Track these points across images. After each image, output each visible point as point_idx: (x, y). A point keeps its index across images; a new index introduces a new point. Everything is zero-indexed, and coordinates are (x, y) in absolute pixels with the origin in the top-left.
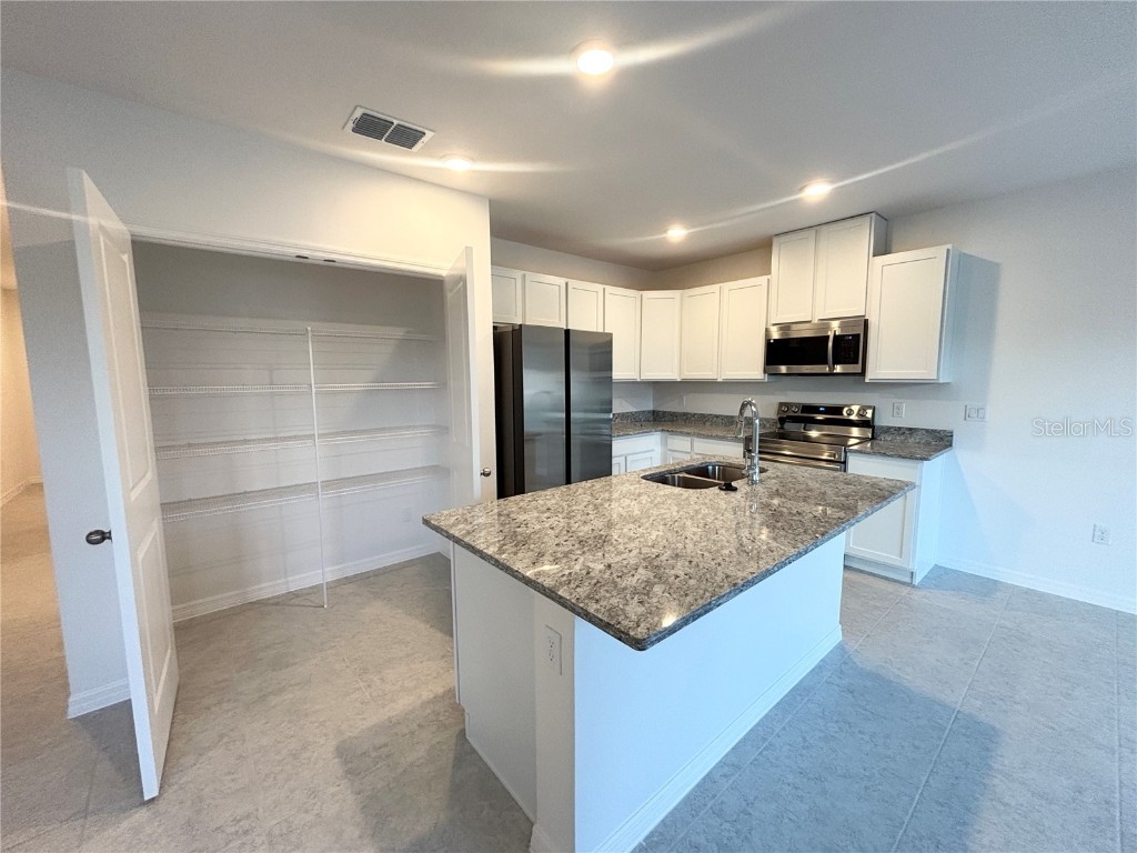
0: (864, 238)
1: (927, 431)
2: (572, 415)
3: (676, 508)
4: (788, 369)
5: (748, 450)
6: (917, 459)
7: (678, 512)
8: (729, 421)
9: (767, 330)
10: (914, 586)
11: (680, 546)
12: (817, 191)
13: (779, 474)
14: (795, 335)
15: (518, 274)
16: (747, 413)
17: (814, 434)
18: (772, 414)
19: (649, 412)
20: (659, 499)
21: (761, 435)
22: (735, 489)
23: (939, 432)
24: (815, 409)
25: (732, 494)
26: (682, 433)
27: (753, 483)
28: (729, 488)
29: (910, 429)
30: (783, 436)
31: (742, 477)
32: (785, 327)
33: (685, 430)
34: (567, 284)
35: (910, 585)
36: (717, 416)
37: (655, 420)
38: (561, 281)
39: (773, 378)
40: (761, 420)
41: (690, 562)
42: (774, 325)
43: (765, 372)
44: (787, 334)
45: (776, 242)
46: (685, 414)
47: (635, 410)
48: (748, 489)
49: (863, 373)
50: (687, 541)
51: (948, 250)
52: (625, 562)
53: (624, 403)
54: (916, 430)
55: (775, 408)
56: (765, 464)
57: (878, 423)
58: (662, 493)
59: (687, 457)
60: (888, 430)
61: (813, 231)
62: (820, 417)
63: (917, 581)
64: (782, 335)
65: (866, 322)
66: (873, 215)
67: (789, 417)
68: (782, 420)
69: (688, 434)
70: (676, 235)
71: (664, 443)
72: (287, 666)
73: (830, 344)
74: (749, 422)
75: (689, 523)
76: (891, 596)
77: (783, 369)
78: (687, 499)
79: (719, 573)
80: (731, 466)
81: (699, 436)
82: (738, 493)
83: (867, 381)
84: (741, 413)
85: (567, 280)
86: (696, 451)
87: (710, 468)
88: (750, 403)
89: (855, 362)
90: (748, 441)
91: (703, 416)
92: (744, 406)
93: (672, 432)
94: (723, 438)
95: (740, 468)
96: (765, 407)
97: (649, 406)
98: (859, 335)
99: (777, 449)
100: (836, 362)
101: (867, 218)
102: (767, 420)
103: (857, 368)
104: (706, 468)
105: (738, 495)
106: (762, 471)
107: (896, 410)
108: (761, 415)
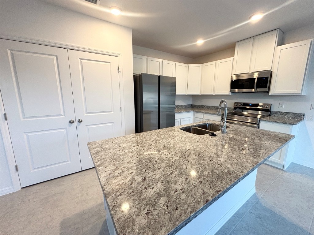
0: (274, 39)
1: (293, 113)
2: (161, 106)
3: (189, 144)
4: (238, 90)
5: (222, 119)
6: (290, 124)
7: (189, 146)
8: (216, 108)
9: (232, 77)
10: (284, 171)
11: (184, 167)
12: (257, 18)
13: (234, 129)
14: (241, 78)
15: (145, 58)
16: (223, 105)
17: (246, 113)
18: (232, 106)
19: (190, 105)
20: (183, 139)
21: (227, 113)
22: (215, 135)
23: (299, 114)
24: (248, 105)
25: (214, 138)
26: (200, 112)
27: (223, 133)
28: (213, 135)
29: (286, 113)
30: (236, 114)
31: (219, 130)
32: (238, 75)
33: (202, 111)
34: (162, 61)
35: (282, 170)
36: (213, 107)
37: (192, 108)
38: (160, 60)
39: (233, 94)
40: (228, 108)
41: (187, 179)
42: (234, 75)
43: (230, 92)
44: (239, 78)
45: (237, 44)
46: (202, 106)
47: (185, 104)
48: (221, 135)
49: (268, 92)
50: (189, 164)
51: (311, 42)
52: (153, 177)
53: (182, 102)
54: (288, 113)
55: (233, 104)
56: (228, 125)
57: (272, 110)
58: (185, 136)
59: (202, 120)
60: (276, 113)
61: (252, 39)
62: (248, 107)
63: (285, 169)
64: (237, 78)
65: (272, 72)
66: (279, 29)
67: (238, 107)
68: (235, 108)
69: (202, 112)
70: (200, 43)
71: (194, 115)
72: (60, 186)
73: (256, 81)
74: (223, 109)
75: (192, 152)
76: (275, 174)
77: (237, 90)
78: (195, 139)
79: (200, 190)
80: (215, 125)
81: (206, 113)
82: (217, 137)
83: (270, 94)
84: (220, 105)
85: (162, 60)
86: (204, 118)
87: (208, 125)
88: (224, 101)
89: (266, 88)
90: (223, 115)
91: (208, 106)
92: (221, 102)
93: (197, 112)
94: (214, 114)
95: (219, 126)
96: (230, 104)
97: (190, 103)
98: (268, 77)
99: (233, 118)
100: (257, 88)
101: (276, 31)
102: (230, 108)
103: (266, 90)
104: (206, 125)
105: (216, 138)
106: (227, 127)
107: (280, 105)
108: (228, 107)
